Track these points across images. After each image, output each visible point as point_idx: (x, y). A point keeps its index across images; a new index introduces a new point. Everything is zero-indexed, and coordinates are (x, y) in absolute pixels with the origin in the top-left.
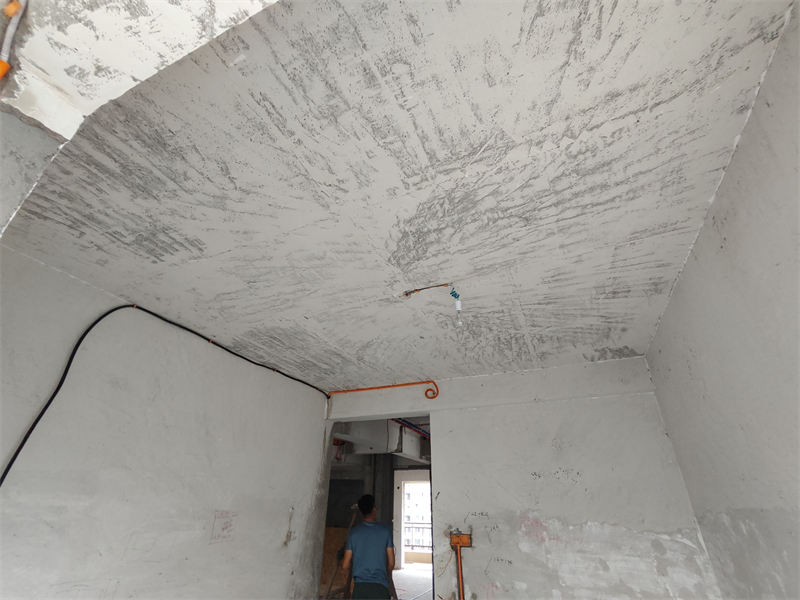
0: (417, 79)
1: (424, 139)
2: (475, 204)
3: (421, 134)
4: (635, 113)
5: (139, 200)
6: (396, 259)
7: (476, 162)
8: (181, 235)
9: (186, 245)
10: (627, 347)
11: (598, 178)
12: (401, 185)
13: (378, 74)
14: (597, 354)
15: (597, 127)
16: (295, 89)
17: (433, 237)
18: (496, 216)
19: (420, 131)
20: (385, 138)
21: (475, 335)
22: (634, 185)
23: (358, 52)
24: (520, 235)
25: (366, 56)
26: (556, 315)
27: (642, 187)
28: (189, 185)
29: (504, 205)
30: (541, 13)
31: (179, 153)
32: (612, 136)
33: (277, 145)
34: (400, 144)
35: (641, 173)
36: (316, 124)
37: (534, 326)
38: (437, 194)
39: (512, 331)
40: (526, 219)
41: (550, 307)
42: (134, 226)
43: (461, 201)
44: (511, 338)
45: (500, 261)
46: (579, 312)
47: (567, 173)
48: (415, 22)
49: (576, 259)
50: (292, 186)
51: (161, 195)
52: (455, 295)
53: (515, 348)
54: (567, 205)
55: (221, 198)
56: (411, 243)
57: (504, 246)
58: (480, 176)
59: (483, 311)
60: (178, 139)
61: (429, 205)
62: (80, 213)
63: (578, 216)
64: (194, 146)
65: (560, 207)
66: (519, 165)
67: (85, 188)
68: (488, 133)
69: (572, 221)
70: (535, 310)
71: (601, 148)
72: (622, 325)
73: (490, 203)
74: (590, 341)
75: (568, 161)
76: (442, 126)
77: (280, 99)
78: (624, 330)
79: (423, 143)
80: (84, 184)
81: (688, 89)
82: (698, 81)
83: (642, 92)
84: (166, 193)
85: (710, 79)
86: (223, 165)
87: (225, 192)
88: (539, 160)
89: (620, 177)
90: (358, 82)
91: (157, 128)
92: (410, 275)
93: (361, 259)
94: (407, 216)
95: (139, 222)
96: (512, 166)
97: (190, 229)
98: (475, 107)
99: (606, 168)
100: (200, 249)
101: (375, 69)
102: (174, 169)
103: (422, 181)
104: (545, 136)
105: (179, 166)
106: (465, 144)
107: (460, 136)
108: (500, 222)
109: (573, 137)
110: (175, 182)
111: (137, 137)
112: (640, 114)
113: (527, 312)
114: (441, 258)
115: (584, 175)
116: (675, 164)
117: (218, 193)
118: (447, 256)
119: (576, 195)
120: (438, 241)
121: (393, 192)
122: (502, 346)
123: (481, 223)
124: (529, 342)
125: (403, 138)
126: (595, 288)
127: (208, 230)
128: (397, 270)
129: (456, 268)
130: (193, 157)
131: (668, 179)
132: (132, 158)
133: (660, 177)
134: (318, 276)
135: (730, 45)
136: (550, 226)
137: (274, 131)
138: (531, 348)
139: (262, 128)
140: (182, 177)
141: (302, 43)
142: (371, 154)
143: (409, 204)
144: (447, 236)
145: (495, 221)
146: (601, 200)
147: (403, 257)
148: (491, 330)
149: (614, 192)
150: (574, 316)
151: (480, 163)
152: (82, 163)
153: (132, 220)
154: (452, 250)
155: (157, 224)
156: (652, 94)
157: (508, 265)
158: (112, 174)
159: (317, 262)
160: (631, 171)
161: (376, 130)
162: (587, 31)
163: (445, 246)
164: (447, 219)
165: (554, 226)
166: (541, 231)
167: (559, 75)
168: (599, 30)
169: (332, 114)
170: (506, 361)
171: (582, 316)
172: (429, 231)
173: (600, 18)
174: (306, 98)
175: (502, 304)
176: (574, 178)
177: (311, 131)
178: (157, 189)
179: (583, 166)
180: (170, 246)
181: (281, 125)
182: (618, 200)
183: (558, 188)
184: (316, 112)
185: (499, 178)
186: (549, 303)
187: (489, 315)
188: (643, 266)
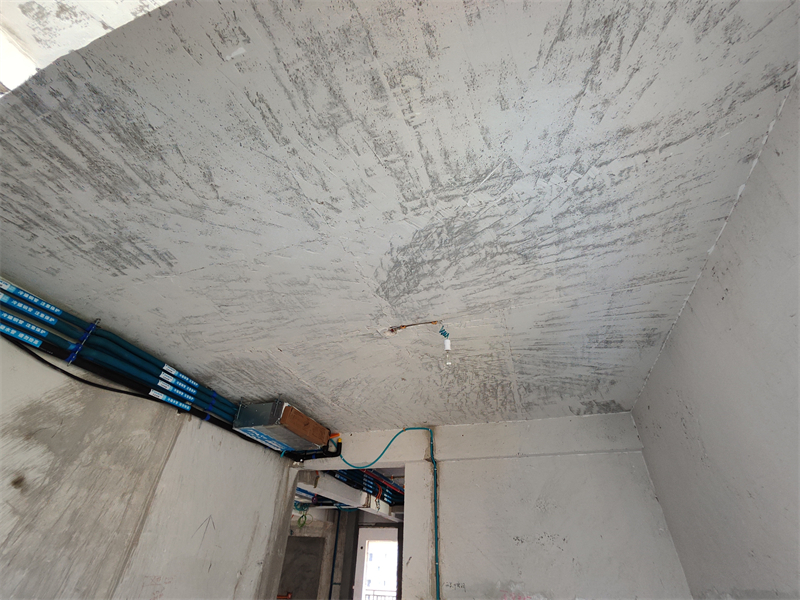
0: (427, 95)
1: (428, 160)
2: (474, 235)
3: (425, 155)
4: (644, 152)
5: (105, 202)
6: (384, 290)
7: (480, 190)
8: (149, 246)
9: (154, 257)
10: (614, 402)
11: (602, 219)
12: (398, 208)
13: (386, 85)
14: (584, 408)
15: (606, 163)
16: (295, 93)
17: (427, 268)
18: (495, 251)
19: (424, 151)
20: (387, 155)
21: (461, 379)
22: (637, 229)
23: (368, 59)
24: (517, 273)
25: (377, 64)
26: (546, 363)
27: (645, 232)
28: (164, 189)
29: (504, 239)
30: (561, 37)
31: (157, 152)
32: (620, 175)
33: (269, 152)
34: (402, 163)
35: (645, 216)
36: (314, 133)
37: (523, 373)
38: (435, 222)
39: (499, 378)
40: (526, 257)
41: (540, 353)
42: (96, 232)
43: (460, 232)
44: (497, 385)
45: (495, 299)
46: (569, 361)
47: (572, 210)
48: (431, 33)
49: (572, 303)
50: (280, 200)
51: (131, 199)
52: (444, 334)
53: (501, 397)
54: (568, 244)
55: (200, 207)
56: (402, 274)
57: (500, 284)
58: (483, 205)
59: (471, 354)
60: (158, 136)
61: (426, 233)
62: (34, 212)
63: (578, 257)
64: (176, 146)
65: (561, 246)
66: (524, 197)
67: (44, 184)
68: (496, 160)
69: (571, 262)
70: (525, 356)
71: (608, 185)
72: (611, 378)
73: (490, 236)
74: (578, 392)
75: (574, 197)
76: (448, 148)
77: (278, 101)
78: (613, 383)
79: (427, 165)
80: (43, 179)
81: (698, 132)
82: (708, 125)
83: (654, 130)
84: (137, 197)
85: (721, 123)
86: (206, 171)
87: (205, 201)
88: (545, 194)
89: (624, 218)
90: (365, 92)
91: (135, 121)
92: (398, 309)
93: (347, 288)
94: (402, 244)
95: (102, 228)
96: (516, 198)
97: (160, 240)
98: (485, 131)
99: (611, 208)
100: (170, 264)
101: (383, 79)
102: (149, 169)
103: (421, 206)
104: (554, 168)
105: (156, 166)
106: (470, 169)
107: (465, 161)
108: (498, 258)
109: (582, 172)
110: (150, 185)
111: (112, 129)
112: (649, 154)
113: (517, 358)
114: (433, 292)
115: (588, 214)
116: (679, 210)
117: (197, 201)
118: (440, 291)
119: (578, 234)
120: (432, 274)
121: (389, 215)
122: (487, 393)
123: (478, 257)
124: (515, 390)
125: (406, 157)
126: (588, 335)
127: (181, 242)
128: (385, 303)
129: (448, 304)
130: (173, 158)
131: (670, 225)
132: (102, 153)
133: (663, 222)
134: (299, 304)
135: (742, 90)
136: (548, 266)
137: (267, 137)
138: (517, 397)
139: (254, 132)
140: (158, 180)
141: (309, 42)
142: (370, 173)
143: (404, 231)
144: (442, 269)
145: (493, 256)
146: (603, 242)
147: (392, 289)
148: (477, 375)
149: (617, 234)
150: (565, 365)
151: (485, 192)
152: (44, 154)
153: (94, 224)
154: (446, 284)
155: (124, 231)
156: (663, 134)
157: (502, 304)
158: (76, 170)
159: (299, 288)
160: (635, 213)
161: (377, 146)
162: (605, 61)
163: (438, 279)
164: (444, 250)
165: (553, 266)
166: (539, 271)
167: (573, 104)
168: (618, 61)
169: (333, 125)
170: (489, 410)
171: (572, 365)
172: (423, 262)
173: (620, 48)
174: (306, 103)
175: (492, 347)
176: (578, 216)
177: (308, 140)
178: (127, 190)
179: (588, 204)
180: (135, 258)
181: (276, 131)
182: (619, 243)
183: (561, 225)
184: (316, 120)
185: (502, 209)
186: (540, 349)
187: (477, 359)
188: (637, 315)
